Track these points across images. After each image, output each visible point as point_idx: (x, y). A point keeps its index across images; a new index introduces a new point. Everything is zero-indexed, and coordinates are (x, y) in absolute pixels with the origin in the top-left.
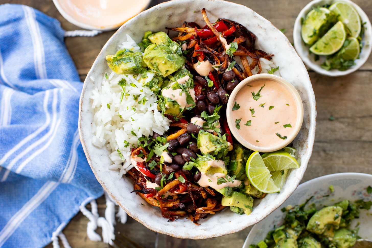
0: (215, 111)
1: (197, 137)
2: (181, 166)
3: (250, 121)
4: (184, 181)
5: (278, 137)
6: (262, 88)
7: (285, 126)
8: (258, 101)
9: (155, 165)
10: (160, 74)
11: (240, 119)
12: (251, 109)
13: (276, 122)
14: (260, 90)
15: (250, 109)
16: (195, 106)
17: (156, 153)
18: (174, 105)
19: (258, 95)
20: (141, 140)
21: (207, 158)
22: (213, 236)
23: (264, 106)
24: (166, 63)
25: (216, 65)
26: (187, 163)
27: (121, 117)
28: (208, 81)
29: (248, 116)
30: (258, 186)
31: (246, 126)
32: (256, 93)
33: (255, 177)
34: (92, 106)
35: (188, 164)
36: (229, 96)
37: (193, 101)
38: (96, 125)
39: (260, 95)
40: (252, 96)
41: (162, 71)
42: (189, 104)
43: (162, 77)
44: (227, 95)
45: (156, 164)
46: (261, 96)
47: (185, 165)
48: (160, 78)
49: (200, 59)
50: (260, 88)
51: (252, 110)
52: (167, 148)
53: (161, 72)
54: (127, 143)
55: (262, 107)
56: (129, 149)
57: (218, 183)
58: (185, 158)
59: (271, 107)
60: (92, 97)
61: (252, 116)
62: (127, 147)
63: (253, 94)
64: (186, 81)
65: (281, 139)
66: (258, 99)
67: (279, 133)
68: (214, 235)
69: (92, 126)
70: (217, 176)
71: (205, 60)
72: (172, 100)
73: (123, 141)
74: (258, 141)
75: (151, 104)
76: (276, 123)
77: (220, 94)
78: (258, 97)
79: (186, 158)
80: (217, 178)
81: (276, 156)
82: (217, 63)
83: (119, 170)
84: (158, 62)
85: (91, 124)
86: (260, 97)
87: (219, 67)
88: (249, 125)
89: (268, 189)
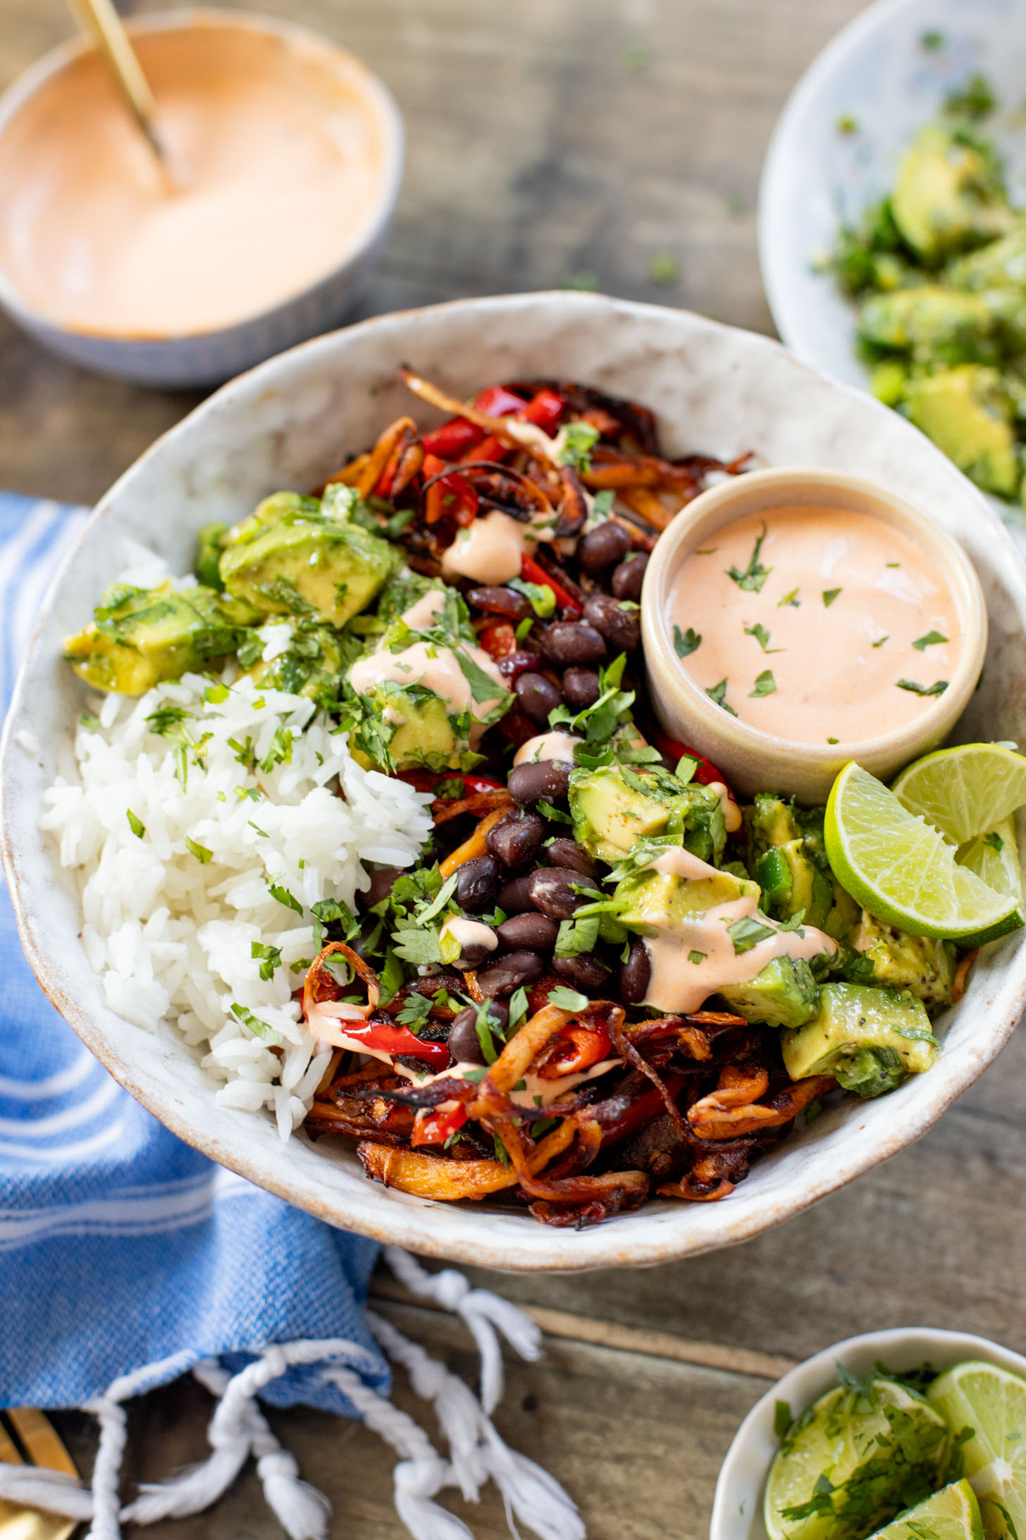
0: (603, 687)
1: (567, 809)
2: (544, 947)
3: (767, 675)
4: (581, 1003)
5: (912, 695)
6: (759, 542)
7: (922, 643)
8: (765, 590)
9: (425, 1010)
10: (317, 618)
11: (724, 684)
12: (751, 626)
13: (877, 640)
14: (757, 552)
15: (746, 630)
16: (510, 702)
17: (410, 959)
18: (419, 705)
19: (755, 571)
20: (325, 912)
21: (647, 852)
22: (812, 1191)
23: (797, 599)
24: (325, 564)
25: (539, 518)
26: (565, 925)
27: (203, 855)
28: (529, 589)
29: (749, 657)
30: (918, 907)
31: (759, 701)
32: (743, 569)
33: (887, 873)
34: (63, 856)
35: (573, 927)
36: (635, 606)
37: (494, 684)
38: (104, 933)
39: (761, 567)
40: (733, 586)
41: (320, 604)
42: (483, 700)
43: (328, 625)
44: (626, 606)
45: (430, 1004)
46: (771, 569)
47: (560, 936)
48: (321, 636)
49: (463, 516)
50: (753, 545)
51: (757, 632)
52: (455, 896)
53: (317, 609)
54: (267, 953)
55: (791, 609)
56: (282, 982)
57: (736, 946)
58: (548, 901)
59: (829, 596)
60: (52, 820)
61: (768, 652)
62: (271, 975)
63: (734, 576)
64: (434, 613)
65: (925, 698)
66: (761, 585)
67: (910, 679)
68: (818, 1186)
69: (84, 947)
70: (722, 919)
71: (482, 513)
72: (404, 687)
73: (249, 951)
74: (835, 737)
75: (319, 752)
76: (876, 645)
77: (600, 614)
78: (758, 578)
79: (554, 899)
80: (723, 925)
81: (937, 764)
82: (539, 509)
83: (269, 1112)
84: (290, 571)
85: (80, 936)
86: (766, 574)
87: (554, 525)
88: (768, 693)
89: (966, 914)
